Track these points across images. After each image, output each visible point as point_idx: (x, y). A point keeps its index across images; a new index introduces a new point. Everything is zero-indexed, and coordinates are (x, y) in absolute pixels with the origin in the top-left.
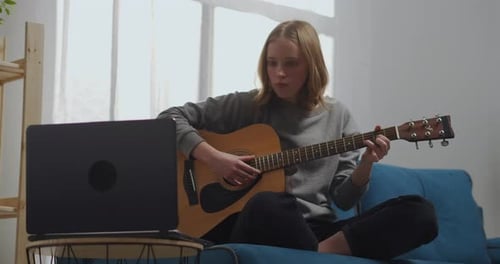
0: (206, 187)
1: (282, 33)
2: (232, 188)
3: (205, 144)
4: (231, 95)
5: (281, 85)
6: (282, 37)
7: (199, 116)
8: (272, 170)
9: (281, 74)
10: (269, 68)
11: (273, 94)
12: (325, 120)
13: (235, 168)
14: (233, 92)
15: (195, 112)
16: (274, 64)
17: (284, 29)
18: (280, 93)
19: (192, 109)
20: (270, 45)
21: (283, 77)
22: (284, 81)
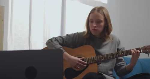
0: (66, 69)
1: (96, 10)
2: (77, 70)
3: (66, 53)
4: (75, 34)
5: (94, 30)
6: (96, 12)
7: (63, 42)
8: (93, 63)
9: (95, 25)
10: (90, 23)
11: (91, 33)
12: (110, 43)
13: (78, 62)
14: (76, 32)
15: (62, 40)
16: (92, 22)
17: (96, 9)
18: (93, 33)
19: (61, 38)
20: (91, 15)
21: (95, 27)
22: (96, 29)
